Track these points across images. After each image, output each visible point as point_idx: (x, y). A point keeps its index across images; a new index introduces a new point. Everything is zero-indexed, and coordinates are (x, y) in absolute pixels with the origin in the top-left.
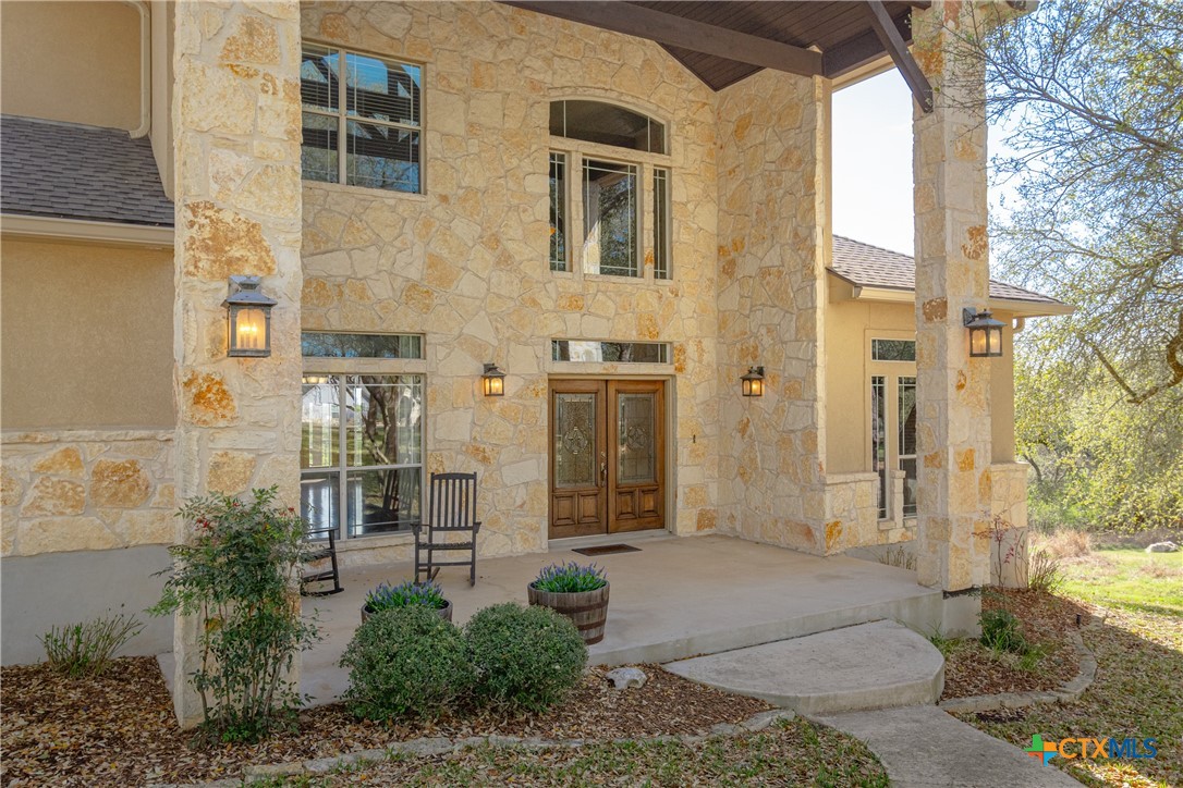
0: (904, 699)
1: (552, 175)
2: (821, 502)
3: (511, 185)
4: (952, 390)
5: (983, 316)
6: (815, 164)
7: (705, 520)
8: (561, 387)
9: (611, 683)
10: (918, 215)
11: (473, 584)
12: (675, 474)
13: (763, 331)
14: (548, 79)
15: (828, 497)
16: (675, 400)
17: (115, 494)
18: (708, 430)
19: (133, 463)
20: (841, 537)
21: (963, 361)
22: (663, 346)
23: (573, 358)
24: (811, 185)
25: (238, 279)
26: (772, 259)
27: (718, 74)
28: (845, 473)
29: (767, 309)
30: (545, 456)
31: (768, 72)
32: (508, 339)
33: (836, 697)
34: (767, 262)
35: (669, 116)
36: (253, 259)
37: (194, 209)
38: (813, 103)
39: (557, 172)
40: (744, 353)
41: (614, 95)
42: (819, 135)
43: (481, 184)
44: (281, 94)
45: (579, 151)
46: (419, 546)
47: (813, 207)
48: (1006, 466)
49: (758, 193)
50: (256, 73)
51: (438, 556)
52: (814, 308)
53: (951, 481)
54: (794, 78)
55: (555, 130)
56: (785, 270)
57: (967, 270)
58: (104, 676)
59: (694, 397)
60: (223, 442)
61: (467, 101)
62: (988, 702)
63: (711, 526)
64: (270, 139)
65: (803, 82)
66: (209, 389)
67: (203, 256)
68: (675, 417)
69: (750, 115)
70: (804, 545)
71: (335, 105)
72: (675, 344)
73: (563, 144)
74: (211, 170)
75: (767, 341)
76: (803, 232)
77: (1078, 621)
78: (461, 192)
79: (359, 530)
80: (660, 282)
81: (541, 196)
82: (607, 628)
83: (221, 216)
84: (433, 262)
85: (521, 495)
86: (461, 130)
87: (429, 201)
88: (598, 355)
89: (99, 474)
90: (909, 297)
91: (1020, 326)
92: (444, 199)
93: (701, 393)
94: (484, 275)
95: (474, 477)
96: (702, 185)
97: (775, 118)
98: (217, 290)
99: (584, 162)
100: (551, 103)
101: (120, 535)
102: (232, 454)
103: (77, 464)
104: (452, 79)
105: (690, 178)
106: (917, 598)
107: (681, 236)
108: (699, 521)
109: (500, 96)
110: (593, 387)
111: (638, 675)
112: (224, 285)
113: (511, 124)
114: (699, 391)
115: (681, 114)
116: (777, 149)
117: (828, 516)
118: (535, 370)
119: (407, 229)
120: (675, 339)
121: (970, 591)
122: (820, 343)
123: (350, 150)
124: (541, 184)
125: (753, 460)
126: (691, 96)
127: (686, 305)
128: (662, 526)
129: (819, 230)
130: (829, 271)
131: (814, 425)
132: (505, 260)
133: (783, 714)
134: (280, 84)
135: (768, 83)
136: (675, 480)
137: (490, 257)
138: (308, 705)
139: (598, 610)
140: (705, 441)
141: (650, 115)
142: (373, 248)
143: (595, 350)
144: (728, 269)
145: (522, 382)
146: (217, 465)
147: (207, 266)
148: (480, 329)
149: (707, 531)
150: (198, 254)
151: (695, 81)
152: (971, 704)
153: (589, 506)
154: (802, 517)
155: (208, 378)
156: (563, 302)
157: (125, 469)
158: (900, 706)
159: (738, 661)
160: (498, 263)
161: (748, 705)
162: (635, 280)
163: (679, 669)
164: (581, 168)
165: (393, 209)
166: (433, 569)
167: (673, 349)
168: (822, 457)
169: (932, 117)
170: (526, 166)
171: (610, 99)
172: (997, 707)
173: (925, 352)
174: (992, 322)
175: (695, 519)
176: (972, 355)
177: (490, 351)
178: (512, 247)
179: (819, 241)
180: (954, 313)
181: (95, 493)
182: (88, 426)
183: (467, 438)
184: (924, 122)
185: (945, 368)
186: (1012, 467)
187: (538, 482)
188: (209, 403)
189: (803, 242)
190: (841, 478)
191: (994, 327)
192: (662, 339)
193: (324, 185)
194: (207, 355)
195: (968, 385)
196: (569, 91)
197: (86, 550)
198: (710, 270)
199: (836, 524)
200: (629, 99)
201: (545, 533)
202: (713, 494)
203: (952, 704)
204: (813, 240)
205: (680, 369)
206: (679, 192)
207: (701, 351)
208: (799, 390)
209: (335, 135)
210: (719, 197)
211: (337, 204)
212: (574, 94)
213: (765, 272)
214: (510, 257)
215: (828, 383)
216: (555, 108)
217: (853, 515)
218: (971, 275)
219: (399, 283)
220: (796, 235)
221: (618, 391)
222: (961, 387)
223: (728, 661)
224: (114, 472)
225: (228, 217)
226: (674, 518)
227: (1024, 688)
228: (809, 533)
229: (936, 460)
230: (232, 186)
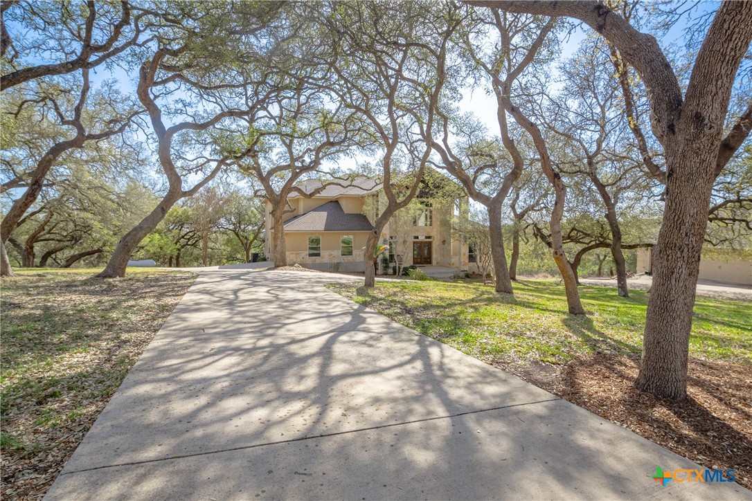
8: (415, 243)
13: (445, 235)
16: (433, 244)
22: (431, 237)
23: (420, 239)
30: (413, 253)
32: (408, 236)
40: (443, 238)
59: (436, 244)
63: (439, 264)
68: (433, 247)
95: (401, 255)
107: (434, 219)
108: (436, 263)
110: (420, 243)
120: (433, 235)
127: (435, 230)
136: (433, 257)
140: (438, 251)
143: (423, 238)
145: (409, 242)
153: (419, 260)
156: (415, 231)
162: (426, 227)
168: (452, 253)
177: (405, 238)
183: (402, 250)
187: (411, 257)
198: (438, 225)
201: (412, 263)
202: (439, 259)
205: (434, 240)
206: (434, 212)
207: (437, 237)
221: (424, 243)
226: (433, 263)
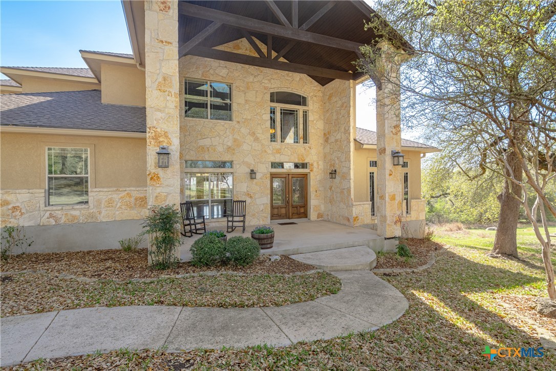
0: (359, 268)
1: (271, 113)
2: (352, 211)
3: (258, 117)
4: (387, 176)
5: (397, 153)
6: (350, 107)
7: (319, 216)
8: (274, 176)
9: (270, 259)
10: (378, 122)
11: (243, 232)
12: (310, 202)
13: (336, 159)
14: (270, 86)
15: (354, 209)
16: (310, 180)
17: (141, 205)
18: (321, 189)
19: (145, 197)
20: (359, 221)
21: (391, 167)
22: (306, 164)
23: (285, 167)
24: (349, 114)
25: (161, 146)
26: (338, 137)
27: (323, 81)
28: (360, 201)
29: (337, 152)
30: (269, 196)
31: (336, 80)
32: (258, 162)
33: (336, 266)
34: (337, 138)
35: (308, 95)
36: (166, 141)
37: (150, 128)
38: (350, 88)
39: (273, 112)
40: (331, 165)
41: (290, 89)
42: (351, 98)
43: (249, 117)
44: (173, 96)
45: (279, 107)
46: (228, 221)
47: (350, 120)
48: (417, 200)
49: (335, 117)
50: (166, 91)
51: (235, 224)
52: (350, 151)
53: (387, 204)
54: (344, 81)
55: (272, 101)
56: (342, 140)
57: (393, 139)
58: (135, 252)
59: (316, 179)
60: (159, 190)
61: (245, 94)
62: (388, 271)
63: (322, 217)
64: (170, 108)
65: (347, 82)
66: (154, 176)
67: (152, 141)
68: (310, 185)
69: (332, 93)
70: (347, 223)
71: (207, 96)
72: (310, 163)
73: (274, 105)
74: (154, 118)
75: (337, 162)
76: (347, 128)
77: (436, 249)
78: (243, 120)
79: (220, 216)
80: (305, 144)
81: (267, 120)
82: (274, 244)
83: (157, 130)
84: (235, 140)
85: (262, 207)
86: (243, 102)
87: (234, 123)
88: (293, 167)
89: (136, 199)
90: (375, 147)
91: (424, 156)
92: (238, 122)
93: (318, 178)
94: (250, 144)
95: (245, 201)
96: (318, 115)
97: (339, 93)
98: (156, 150)
99: (281, 110)
100: (271, 93)
101: (142, 216)
102: (161, 193)
103: (130, 197)
104: (241, 88)
105: (315, 113)
106: (375, 240)
107: (311, 130)
108: (318, 216)
109: (255, 92)
110: (285, 176)
111: (278, 258)
112: (158, 148)
113: (258, 100)
114: (318, 177)
115: (312, 94)
116: (340, 103)
117: (354, 214)
118: (266, 171)
119: (227, 131)
120: (310, 161)
121: (394, 238)
122: (352, 162)
123: (211, 108)
124: (267, 117)
125: (333, 198)
126: (315, 88)
127: (313, 151)
128: (307, 217)
129: (351, 127)
130: (355, 140)
131: (350, 187)
132: (256, 139)
133: (319, 270)
134: (173, 93)
135: (337, 83)
136: (310, 204)
137: (252, 139)
138: (182, 262)
139: (270, 240)
140: (320, 192)
141: (302, 95)
142: (217, 137)
143: (292, 165)
144: (327, 140)
145: (262, 175)
146: (157, 196)
147: (153, 143)
148: (249, 159)
149: (320, 219)
150: (151, 140)
151: (316, 84)
152: (382, 271)
153: (283, 211)
154: (346, 215)
155: (154, 173)
156: (274, 151)
157: (143, 198)
158: (358, 270)
159: (312, 255)
160: (254, 140)
161: (308, 267)
162: (297, 144)
163: (293, 257)
164: (280, 111)
165: (223, 126)
166: (234, 228)
167: (309, 164)
168: (352, 196)
169: (381, 91)
170: (263, 112)
171: (289, 91)
172: (391, 272)
173: (379, 164)
174: (401, 154)
175: (316, 216)
176: (394, 165)
177: (252, 165)
178: (258, 135)
179: (352, 131)
180: (388, 152)
181: (135, 204)
182: (133, 187)
183: (246, 191)
184: (379, 93)
185: (385, 169)
186: (420, 200)
187: (267, 204)
188: (154, 180)
189: (347, 132)
190: (359, 203)
191: (401, 156)
192: (306, 161)
193: (203, 120)
194: (154, 167)
195: (393, 174)
196: (276, 89)
197: (133, 219)
198: (321, 141)
199: (357, 217)
200: (295, 90)
201: (269, 218)
202: (323, 208)
203: (376, 271)
204: (350, 131)
205: (311, 171)
206: (311, 117)
207: (318, 165)
208: (346, 176)
209: (207, 104)
210: (324, 118)
211: (207, 125)
212: (278, 90)
213: (336, 141)
214: (258, 138)
215: (354, 174)
216: (272, 95)
217: (363, 215)
218: (394, 140)
219: (225, 147)
220: (345, 129)
221: (292, 177)
222: (390, 175)
223: (308, 255)
224: (140, 199)
225: (159, 130)
226: (310, 215)
227: (403, 267)
228: (348, 220)
229: (382, 197)
230: (160, 122)
